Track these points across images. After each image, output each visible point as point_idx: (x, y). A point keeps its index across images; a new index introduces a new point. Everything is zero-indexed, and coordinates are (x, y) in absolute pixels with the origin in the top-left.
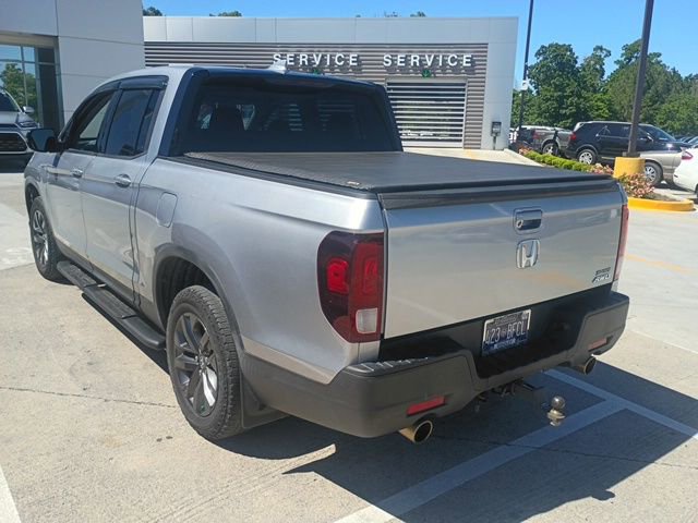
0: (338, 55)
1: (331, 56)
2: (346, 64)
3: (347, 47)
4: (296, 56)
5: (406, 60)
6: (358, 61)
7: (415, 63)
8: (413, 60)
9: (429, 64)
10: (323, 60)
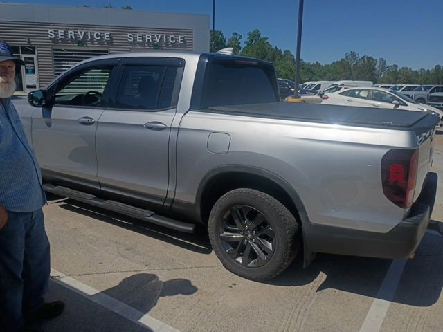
0: (96, 33)
1: (91, 33)
2: (102, 39)
3: (102, 28)
4: (65, 32)
5: (143, 38)
6: (111, 37)
7: (148, 40)
8: (147, 38)
9: (158, 41)
10: (85, 35)
